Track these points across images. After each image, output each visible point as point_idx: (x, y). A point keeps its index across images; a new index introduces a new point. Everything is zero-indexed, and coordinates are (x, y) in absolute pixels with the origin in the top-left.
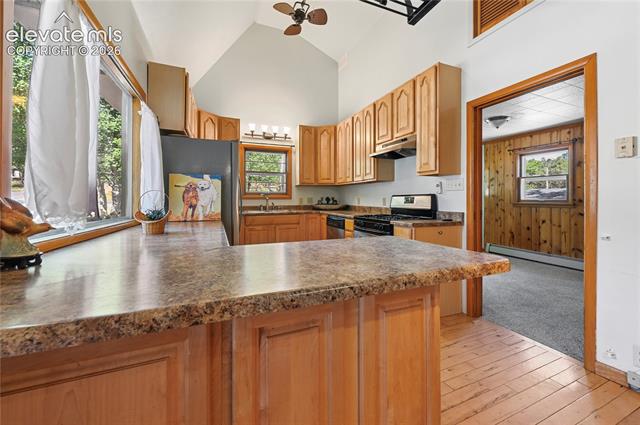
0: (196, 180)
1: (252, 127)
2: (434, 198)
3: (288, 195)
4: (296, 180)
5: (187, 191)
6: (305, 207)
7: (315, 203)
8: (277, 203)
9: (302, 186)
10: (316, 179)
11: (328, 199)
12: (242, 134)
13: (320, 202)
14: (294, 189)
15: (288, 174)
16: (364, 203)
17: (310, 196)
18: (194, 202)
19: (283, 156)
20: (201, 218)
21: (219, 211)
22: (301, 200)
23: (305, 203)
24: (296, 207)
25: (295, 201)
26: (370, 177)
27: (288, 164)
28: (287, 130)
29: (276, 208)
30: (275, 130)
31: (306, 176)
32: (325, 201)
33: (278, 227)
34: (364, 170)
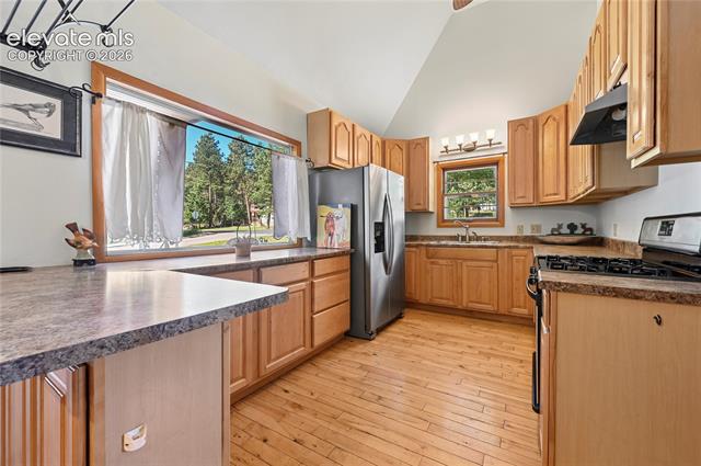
1: (445, 142)
3: (500, 221)
5: (327, 221)
6: (527, 239)
10: (536, 197)
11: (572, 227)
14: (508, 213)
15: (499, 193)
17: (536, 222)
18: (332, 230)
20: (336, 246)
21: (349, 240)
22: (520, 228)
23: (529, 233)
24: (511, 238)
25: (510, 230)
28: (490, 134)
29: (478, 238)
30: (474, 137)
31: (519, 193)
32: (565, 230)
33: (464, 264)
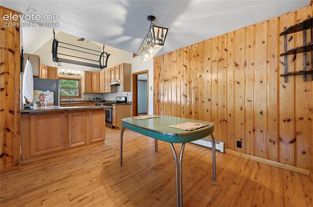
0: (44, 92)
1: (63, 70)
2: (126, 98)
3: (80, 96)
4: (83, 91)
5: (40, 95)
6: (87, 101)
7: (91, 100)
8: (75, 100)
9: (86, 93)
10: (92, 91)
11: (97, 98)
12: (58, 73)
13: (94, 99)
14: (82, 94)
15: (80, 88)
16: (110, 99)
17: (89, 97)
18: (43, 99)
19: (77, 82)
20: (46, 104)
21: (53, 102)
22: (86, 98)
23: (87, 99)
25: (83, 99)
26: (110, 91)
27: (80, 85)
28: (79, 72)
29: (74, 102)
30: (74, 72)
31: (87, 89)
34: (108, 89)
